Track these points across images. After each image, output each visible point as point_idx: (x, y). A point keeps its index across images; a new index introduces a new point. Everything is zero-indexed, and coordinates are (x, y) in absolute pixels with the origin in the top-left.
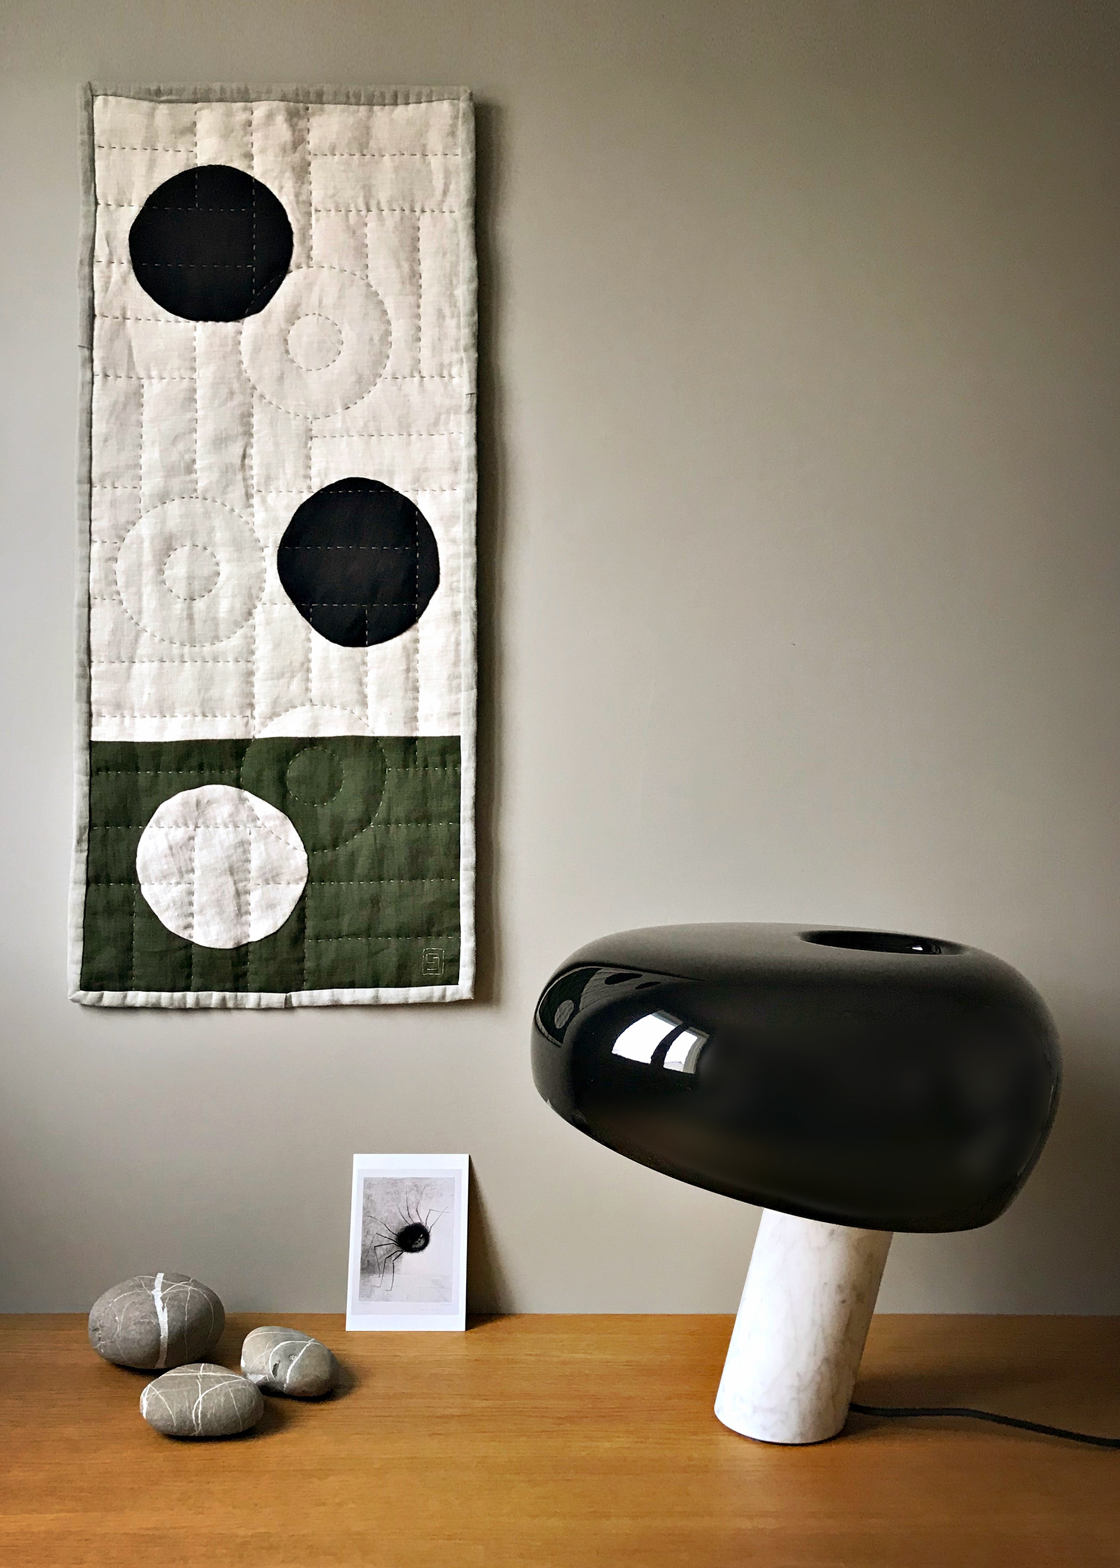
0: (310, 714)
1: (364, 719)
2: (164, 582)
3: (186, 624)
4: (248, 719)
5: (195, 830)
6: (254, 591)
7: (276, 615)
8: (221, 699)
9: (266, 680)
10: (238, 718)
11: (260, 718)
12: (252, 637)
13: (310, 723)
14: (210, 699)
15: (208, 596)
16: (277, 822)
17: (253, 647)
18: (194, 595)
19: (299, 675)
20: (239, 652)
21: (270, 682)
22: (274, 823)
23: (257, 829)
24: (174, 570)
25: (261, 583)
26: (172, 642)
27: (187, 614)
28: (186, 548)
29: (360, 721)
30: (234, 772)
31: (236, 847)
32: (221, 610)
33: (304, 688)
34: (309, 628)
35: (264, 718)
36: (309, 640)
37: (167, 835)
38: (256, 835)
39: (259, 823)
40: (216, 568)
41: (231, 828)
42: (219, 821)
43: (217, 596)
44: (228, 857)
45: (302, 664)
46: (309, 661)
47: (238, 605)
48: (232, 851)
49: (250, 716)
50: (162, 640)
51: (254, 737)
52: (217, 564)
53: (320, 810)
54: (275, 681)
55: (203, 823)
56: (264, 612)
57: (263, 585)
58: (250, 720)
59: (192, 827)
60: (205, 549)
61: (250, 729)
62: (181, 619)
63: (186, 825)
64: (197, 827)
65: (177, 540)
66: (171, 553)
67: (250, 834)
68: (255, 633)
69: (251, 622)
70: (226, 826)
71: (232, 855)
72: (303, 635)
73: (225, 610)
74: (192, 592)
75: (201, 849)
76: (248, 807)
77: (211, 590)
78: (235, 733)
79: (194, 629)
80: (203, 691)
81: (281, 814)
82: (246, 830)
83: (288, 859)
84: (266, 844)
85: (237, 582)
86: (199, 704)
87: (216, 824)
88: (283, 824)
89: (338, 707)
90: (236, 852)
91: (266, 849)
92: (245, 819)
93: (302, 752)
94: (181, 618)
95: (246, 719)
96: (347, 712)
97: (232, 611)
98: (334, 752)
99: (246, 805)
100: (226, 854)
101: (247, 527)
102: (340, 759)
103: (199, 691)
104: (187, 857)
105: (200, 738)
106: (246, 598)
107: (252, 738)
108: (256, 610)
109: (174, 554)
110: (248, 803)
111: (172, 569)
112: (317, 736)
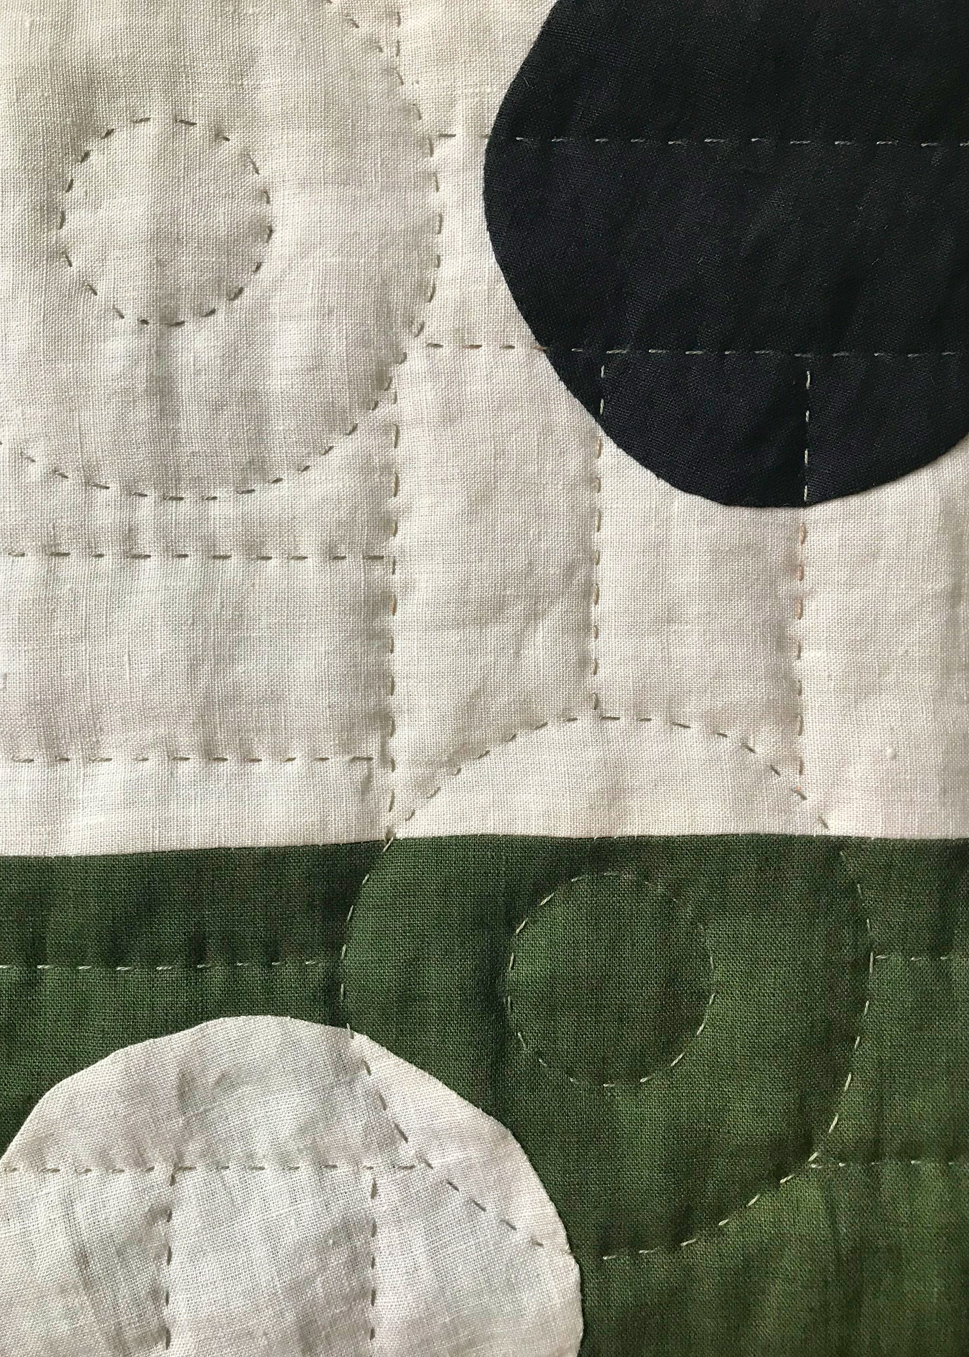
0: (592, 754)
1: (788, 772)
2: (62, 254)
3: (143, 413)
4: (370, 769)
5: (173, 1181)
6: (397, 296)
7: (476, 387)
8: (275, 698)
9: (440, 627)
10: (336, 764)
11: (414, 762)
12: (387, 468)
13: (593, 786)
14: (233, 698)
15: (229, 311)
16: (474, 1153)
17: (393, 503)
18: (178, 308)
19: (558, 609)
20: (340, 524)
21: (453, 637)
22: (460, 1155)
23: (400, 1174)
24: (101, 212)
25: (423, 266)
26: (91, 483)
27: (151, 378)
28: (149, 130)
29: (775, 780)
30: (316, 966)
31: (322, 1250)
32: (277, 366)
33: (574, 659)
34: (594, 437)
35: (430, 763)
36: (593, 482)
37: (68, 1203)
38: (396, 1197)
39: (407, 1152)
40: (261, 208)
41: (305, 1171)
42: (261, 1145)
43: (261, 309)
44: (296, 1289)
45: (570, 570)
46: (594, 559)
47: (338, 347)
48: (310, 1264)
49: (376, 756)
50: (57, 473)
51: (389, 833)
52: (265, 195)
53: (624, 1105)
54: (472, 633)
55: (203, 1155)
56: (434, 374)
57: (430, 274)
58: (378, 772)
59: (161, 1171)
60: (219, 135)
61: (377, 804)
62: (128, 398)
63: (142, 1164)
64: (179, 1167)
65: (113, 96)
66: (93, 146)
67: (374, 1193)
68: (400, 454)
69: (384, 411)
70: (287, 1165)
71: (309, 1281)
72: (574, 464)
73: (291, 365)
74: (171, 296)
75: (194, 1255)
76: (367, 1094)
77: (241, 291)
78: (324, 823)
79: (177, 432)
80: (206, 668)
81: (487, 1125)
82: (357, 1179)
83: (511, 1287)
84: (433, 1233)
85: (336, 260)
86: (191, 716)
87: (250, 1156)
88: (492, 1160)
89: (695, 727)
90: (323, 1268)
91: (433, 1253)
92: (356, 1140)
93: (561, 889)
94: (126, 391)
95: (360, 770)
96: (726, 745)
97: (317, 368)
98: (677, 889)
99: (359, 1090)
100: (287, 1277)
101: (375, 62)
102: (701, 917)
103: (193, 667)
104: (143, 1283)
105: (194, 841)
106: (370, 322)
107: (383, 837)
108: (406, 366)
109: (102, 151)
110: (365, 1081)
111: (97, 207)
112: (617, 833)
